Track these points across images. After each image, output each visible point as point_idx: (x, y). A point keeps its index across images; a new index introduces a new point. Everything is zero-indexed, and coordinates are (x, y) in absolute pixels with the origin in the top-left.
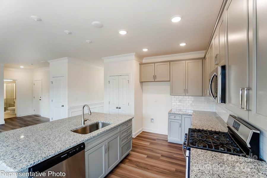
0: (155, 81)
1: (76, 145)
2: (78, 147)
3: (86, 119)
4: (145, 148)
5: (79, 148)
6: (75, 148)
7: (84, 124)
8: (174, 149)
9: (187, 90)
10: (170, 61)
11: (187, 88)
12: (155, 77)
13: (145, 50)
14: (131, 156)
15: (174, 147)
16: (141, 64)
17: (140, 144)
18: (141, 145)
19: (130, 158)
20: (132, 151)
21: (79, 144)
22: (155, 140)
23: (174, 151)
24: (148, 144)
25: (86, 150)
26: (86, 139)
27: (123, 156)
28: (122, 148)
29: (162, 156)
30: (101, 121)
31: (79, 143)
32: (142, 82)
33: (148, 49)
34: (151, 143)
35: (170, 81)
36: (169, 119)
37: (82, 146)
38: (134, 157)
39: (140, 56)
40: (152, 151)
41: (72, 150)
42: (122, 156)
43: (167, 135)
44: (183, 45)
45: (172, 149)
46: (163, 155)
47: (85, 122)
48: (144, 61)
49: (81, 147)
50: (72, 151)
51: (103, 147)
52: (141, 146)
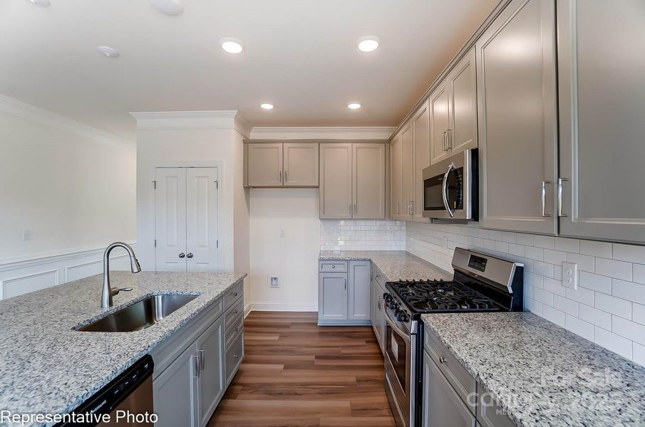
0: (286, 184)
1: (130, 365)
2: (136, 370)
3: (117, 290)
4: (270, 349)
5: (138, 372)
6: (127, 374)
7: (111, 303)
8: (339, 339)
9: (356, 207)
10: (319, 142)
11: (354, 203)
12: (283, 176)
13: (267, 107)
14: (244, 374)
15: (334, 335)
16: (247, 142)
17: (256, 343)
18: (259, 343)
19: (242, 380)
20: (245, 362)
21: (137, 359)
22: (287, 326)
23: (339, 342)
24: (277, 338)
25: (154, 376)
26: (154, 341)
27: (229, 379)
28: (226, 356)
29: (317, 357)
30: (159, 291)
31: (137, 356)
32: (247, 188)
33: (274, 106)
34: (283, 336)
35: (318, 187)
36: (319, 272)
37: (146, 366)
38: (252, 376)
39: (246, 122)
40: (291, 352)
41: (119, 384)
42: (227, 378)
43: (317, 311)
44: (354, 107)
45: (334, 339)
46: (320, 355)
47: (114, 298)
48: (253, 135)
49: (142, 369)
50: (121, 386)
51: (191, 360)
52: (258, 345)
